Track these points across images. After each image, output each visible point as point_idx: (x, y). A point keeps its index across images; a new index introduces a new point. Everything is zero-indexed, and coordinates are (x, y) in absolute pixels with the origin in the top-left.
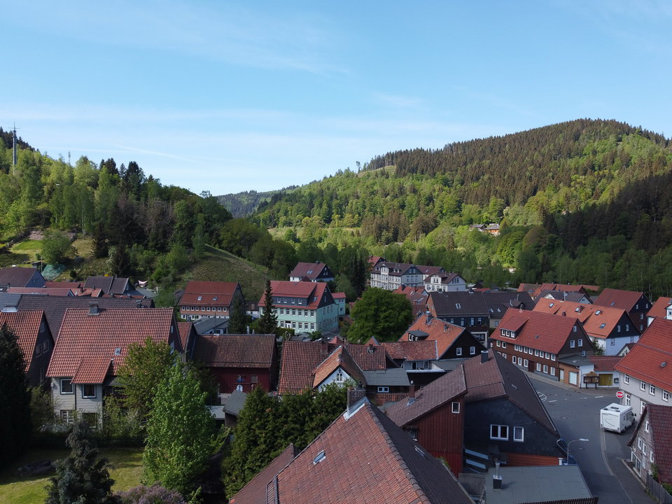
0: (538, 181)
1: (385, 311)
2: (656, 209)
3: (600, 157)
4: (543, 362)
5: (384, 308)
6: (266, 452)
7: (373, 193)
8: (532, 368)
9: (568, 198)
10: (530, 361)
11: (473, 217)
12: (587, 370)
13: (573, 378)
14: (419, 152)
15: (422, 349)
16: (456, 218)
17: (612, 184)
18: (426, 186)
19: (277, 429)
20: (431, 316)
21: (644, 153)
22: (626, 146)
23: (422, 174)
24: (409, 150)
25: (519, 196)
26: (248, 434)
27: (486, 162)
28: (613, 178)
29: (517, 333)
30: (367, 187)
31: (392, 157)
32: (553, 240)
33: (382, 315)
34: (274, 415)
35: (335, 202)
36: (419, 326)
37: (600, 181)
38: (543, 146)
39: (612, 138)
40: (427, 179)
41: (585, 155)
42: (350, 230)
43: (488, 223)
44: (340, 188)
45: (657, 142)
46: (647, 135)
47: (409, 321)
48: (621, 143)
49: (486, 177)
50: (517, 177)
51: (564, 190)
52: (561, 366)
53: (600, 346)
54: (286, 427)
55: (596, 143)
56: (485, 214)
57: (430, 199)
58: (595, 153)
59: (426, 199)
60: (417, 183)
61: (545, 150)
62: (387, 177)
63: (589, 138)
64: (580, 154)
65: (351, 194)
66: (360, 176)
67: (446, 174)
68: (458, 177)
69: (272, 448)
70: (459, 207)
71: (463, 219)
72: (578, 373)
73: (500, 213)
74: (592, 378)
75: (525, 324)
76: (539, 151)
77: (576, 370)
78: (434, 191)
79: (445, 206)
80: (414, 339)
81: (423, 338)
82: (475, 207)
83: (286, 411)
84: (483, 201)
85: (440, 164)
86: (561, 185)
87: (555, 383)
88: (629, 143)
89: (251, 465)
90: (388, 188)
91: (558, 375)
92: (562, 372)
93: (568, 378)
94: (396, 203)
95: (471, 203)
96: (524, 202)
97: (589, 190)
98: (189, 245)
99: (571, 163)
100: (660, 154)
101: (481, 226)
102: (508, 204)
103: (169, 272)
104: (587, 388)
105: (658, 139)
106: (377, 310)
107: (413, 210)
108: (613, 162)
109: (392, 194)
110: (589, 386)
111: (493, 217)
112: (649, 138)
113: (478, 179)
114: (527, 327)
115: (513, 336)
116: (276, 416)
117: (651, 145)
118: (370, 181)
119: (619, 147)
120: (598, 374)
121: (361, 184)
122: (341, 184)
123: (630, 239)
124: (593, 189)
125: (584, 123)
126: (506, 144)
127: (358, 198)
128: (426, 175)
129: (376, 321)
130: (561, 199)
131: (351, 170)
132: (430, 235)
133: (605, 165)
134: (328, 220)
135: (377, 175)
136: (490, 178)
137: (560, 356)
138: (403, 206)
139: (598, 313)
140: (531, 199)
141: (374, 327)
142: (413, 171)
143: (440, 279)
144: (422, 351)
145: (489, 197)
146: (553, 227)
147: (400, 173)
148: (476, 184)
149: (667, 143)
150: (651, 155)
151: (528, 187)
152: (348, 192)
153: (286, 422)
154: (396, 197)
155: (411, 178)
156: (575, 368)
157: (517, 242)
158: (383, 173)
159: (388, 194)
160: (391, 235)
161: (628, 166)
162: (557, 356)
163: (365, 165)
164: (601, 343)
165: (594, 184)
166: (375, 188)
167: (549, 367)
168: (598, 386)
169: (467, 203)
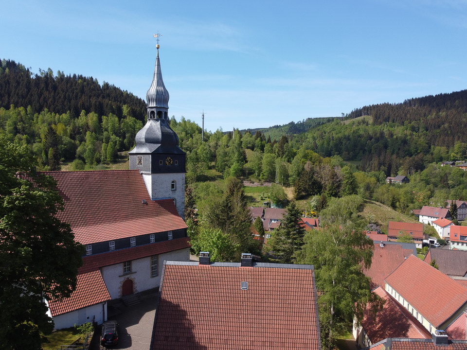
7: (360, 136)
14: (386, 106)
16: (429, 156)
18: (399, 131)
23: (394, 122)
24: (379, 104)
30: (354, 132)
43: (455, 160)
56: (452, 154)
57: (405, 142)
65: (343, 137)
66: (347, 123)
67: (413, 123)
68: (422, 125)
71: (435, 157)
73: (464, 153)
78: (406, 135)
84: (449, 144)
90: (371, 133)
101: (451, 162)
109: (375, 137)
111: (459, 156)
113: (439, 127)
121: (348, 129)
122: (334, 129)
128: (397, 124)
135: (359, 123)
136: (449, 127)
142: (387, 120)
145: (453, 141)
148: (438, 131)
152: (340, 135)
154: (377, 139)
155: (386, 125)
158: (364, 122)
159: (372, 138)
160: (386, 168)
166: (360, 133)
169: (435, 145)
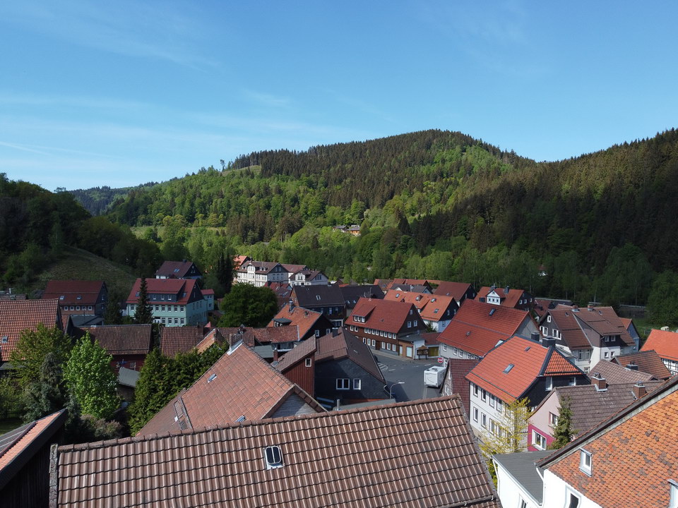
0: (395, 186)
1: (252, 303)
2: (490, 214)
3: (448, 165)
4: (387, 341)
5: (251, 301)
6: (164, 396)
7: (238, 193)
8: (378, 347)
9: (420, 202)
10: (377, 341)
11: (336, 218)
12: (419, 344)
13: (409, 352)
14: (284, 153)
15: (286, 333)
16: (320, 219)
17: (457, 190)
18: (291, 187)
19: (172, 379)
20: (293, 305)
21: (484, 163)
22: (469, 156)
23: (288, 175)
24: (274, 150)
25: (378, 199)
26: (149, 384)
27: (348, 166)
28: (458, 184)
29: (367, 318)
30: (232, 186)
31: (257, 157)
32: (406, 240)
33: (250, 307)
34: (169, 369)
35: (197, 201)
36: (284, 313)
37: (447, 187)
38: (399, 153)
39: (458, 149)
40: (292, 180)
41: (436, 163)
42: (215, 230)
43: (350, 224)
44: (203, 186)
45: (494, 154)
46: (487, 147)
47: (275, 310)
48: (465, 153)
49: (348, 180)
50: (376, 182)
51: (417, 195)
52: (400, 343)
53: (434, 328)
54: (179, 378)
55: (445, 152)
56: (347, 216)
57: (295, 201)
58: (444, 161)
59: (292, 200)
60: (282, 183)
61: (401, 156)
62: (253, 177)
63: (439, 147)
64: (432, 162)
65: (215, 193)
66: (225, 174)
67: (311, 176)
68: (322, 179)
69: (168, 393)
70: (323, 208)
71: (327, 220)
72: (412, 347)
73: (361, 215)
74: (423, 350)
75: (373, 310)
76: (396, 158)
77: (411, 345)
78: (299, 192)
79: (310, 207)
80: (279, 325)
81: (287, 324)
82: (338, 209)
83: (178, 366)
84: (345, 204)
85: (305, 166)
86: (415, 190)
87: (396, 357)
88: (471, 154)
89: (152, 407)
90: (253, 188)
91: (398, 350)
92: (401, 348)
93: (405, 352)
94: (262, 203)
95: (334, 205)
96: (382, 205)
97: (437, 195)
98: (46, 244)
99: (424, 170)
100: (496, 165)
101: (343, 227)
102: (368, 206)
103: (24, 272)
104: (419, 359)
105: (495, 151)
106: (244, 302)
107: (278, 211)
108: (459, 170)
109: (257, 194)
110: (421, 357)
111: (355, 219)
112: (487, 150)
113: (340, 182)
114: (374, 312)
115: (363, 321)
116: (171, 370)
117: (489, 156)
118: (234, 181)
119: (464, 157)
120: (428, 347)
121: (225, 183)
122: (205, 182)
123: (469, 239)
124: (442, 195)
125: (435, 133)
126: (366, 150)
127: (222, 197)
128: (291, 177)
129: (245, 313)
130: (415, 203)
131: (215, 168)
132: (295, 235)
133: (452, 173)
134: (191, 219)
135: (242, 175)
136: (351, 182)
137: (400, 335)
138: (268, 207)
139: (433, 301)
140: (389, 203)
141: (243, 318)
142: (279, 171)
143: (304, 277)
144: (286, 335)
145: (350, 199)
146: (406, 228)
147: (265, 173)
148: (339, 187)
149: (502, 155)
150: (488, 165)
151: (386, 192)
152: (211, 191)
153: (179, 374)
154: (261, 197)
155: (276, 179)
156: (410, 343)
157: (375, 242)
158: (248, 173)
159: (254, 194)
160: (257, 235)
161: (470, 175)
162: (397, 334)
163: (230, 164)
164: (435, 326)
165: (442, 190)
166: (240, 187)
167: (392, 344)
168: (428, 357)
169: (330, 205)
